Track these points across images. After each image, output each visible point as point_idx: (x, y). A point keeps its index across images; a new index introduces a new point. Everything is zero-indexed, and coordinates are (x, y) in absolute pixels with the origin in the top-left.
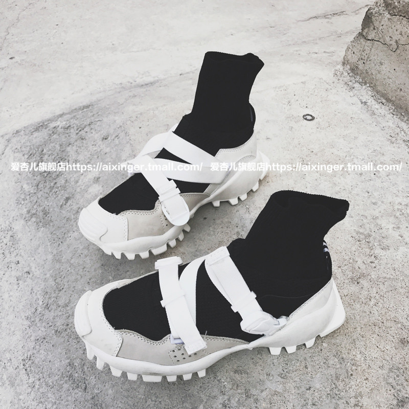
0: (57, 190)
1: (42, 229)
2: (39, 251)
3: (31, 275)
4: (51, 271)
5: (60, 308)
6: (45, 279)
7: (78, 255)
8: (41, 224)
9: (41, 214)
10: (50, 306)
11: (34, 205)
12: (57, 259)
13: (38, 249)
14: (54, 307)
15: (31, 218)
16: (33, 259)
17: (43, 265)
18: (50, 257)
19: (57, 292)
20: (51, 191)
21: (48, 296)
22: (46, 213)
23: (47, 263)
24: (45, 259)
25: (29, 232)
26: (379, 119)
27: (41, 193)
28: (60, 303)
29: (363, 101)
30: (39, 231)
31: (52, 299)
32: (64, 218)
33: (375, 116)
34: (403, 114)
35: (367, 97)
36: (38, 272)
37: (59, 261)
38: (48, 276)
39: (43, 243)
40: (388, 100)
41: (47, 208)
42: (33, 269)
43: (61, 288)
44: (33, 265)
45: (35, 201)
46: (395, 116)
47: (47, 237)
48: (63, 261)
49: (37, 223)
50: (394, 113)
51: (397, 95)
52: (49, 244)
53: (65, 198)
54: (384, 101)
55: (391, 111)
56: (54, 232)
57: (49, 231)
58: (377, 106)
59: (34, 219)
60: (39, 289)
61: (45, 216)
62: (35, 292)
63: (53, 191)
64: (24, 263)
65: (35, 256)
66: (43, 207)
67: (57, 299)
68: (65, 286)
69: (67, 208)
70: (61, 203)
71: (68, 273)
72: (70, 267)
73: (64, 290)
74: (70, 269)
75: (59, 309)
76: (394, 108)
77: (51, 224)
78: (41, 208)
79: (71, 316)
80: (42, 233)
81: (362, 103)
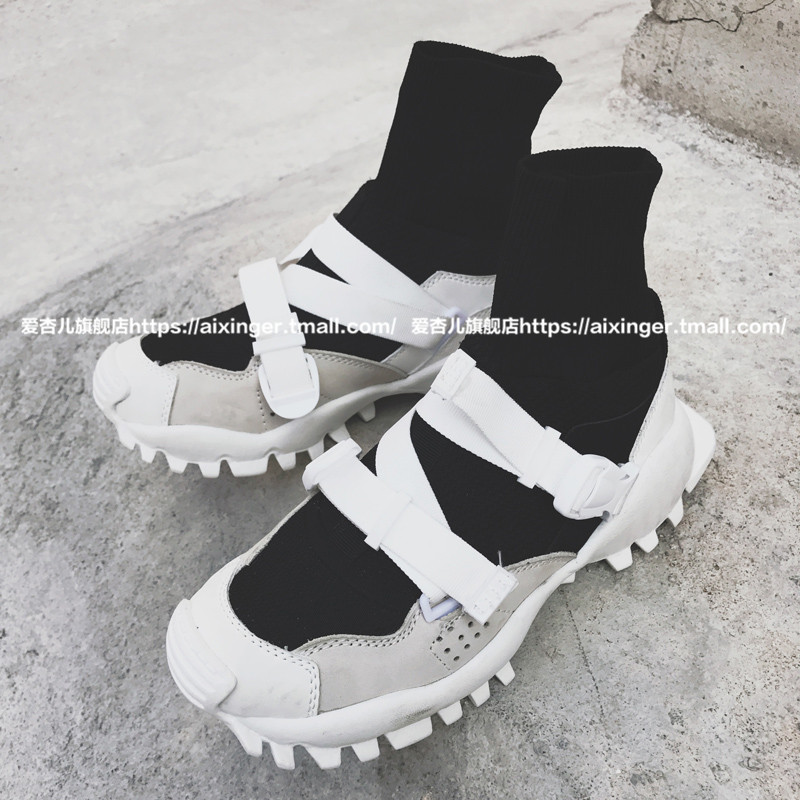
0: (67, 449)
1: (49, 543)
2: (51, 595)
3: (42, 656)
4: (91, 636)
5: (131, 719)
6: (80, 657)
7: (150, 584)
8: (45, 533)
9: (40, 510)
10: (104, 719)
11: (20, 492)
12: (99, 603)
13: (46, 591)
14: (114, 721)
15: (18, 524)
16: (39, 617)
17: (67, 626)
18: (81, 603)
19: (115, 683)
20: (54, 455)
21: (93, 697)
22: (51, 506)
23: (77, 619)
24: (69, 610)
25: (19, 555)
26: (735, 171)
27: (31, 464)
28: (128, 707)
29: (688, 144)
30: (42, 550)
31: (107, 703)
32: (99, 506)
33: (723, 168)
34: (779, 152)
35: (694, 135)
36: (59, 645)
37: (105, 607)
38: (84, 648)
39: (57, 575)
40: (740, 132)
41: (52, 495)
42: (44, 641)
43: (124, 670)
44: (43, 633)
45: (20, 485)
46: (763, 161)
47: (66, 559)
48: (115, 605)
49: (35, 533)
50: (760, 155)
51: (759, 117)
52: (73, 573)
53: (90, 461)
54: (731, 136)
55: (753, 151)
56: (80, 544)
57: (65, 544)
58: (721, 148)
59: (24, 526)
60: (68, 686)
61: (50, 512)
62: (60, 694)
63: (59, 453)
64: (18, 630)
65: (43, 609)
66: (42, 493)
67: (117, 698)
68: (133, 664)
69: (99, 484)
70: (84, 476)
71: (133, 630)
72: (136, 615)
73: (132, 674)
74: (135, 619)
75: (129, 724)
76: (755, 145)
77: (70, 527)
78: (38, 497)
79: (162, 734)
80: (51, 551)
81: (686, 148)
